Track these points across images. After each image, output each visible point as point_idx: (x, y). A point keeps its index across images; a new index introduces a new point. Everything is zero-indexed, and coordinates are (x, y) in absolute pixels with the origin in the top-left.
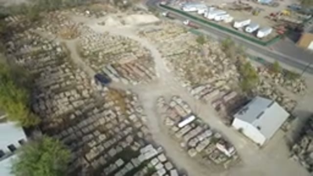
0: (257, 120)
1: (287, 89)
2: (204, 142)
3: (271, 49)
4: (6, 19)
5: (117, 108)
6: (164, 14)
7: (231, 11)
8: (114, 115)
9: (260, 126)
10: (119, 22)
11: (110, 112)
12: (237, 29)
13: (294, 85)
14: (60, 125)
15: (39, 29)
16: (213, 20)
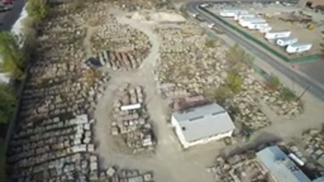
0: (188, 122)
1: (272, 109)
2: (132, 127)
3: (293, 67)
4: (60, 6)
5: (86, 84)
6: (194, 15)
7: (281, 21)
8: (79, 88)
9: (186, 128)
10: (144, 17)
11: (79, 85)
12: (266, 39)
13: (284, 107)
14: (39, 84)
15: (77, 15)
16: (247, 27)
